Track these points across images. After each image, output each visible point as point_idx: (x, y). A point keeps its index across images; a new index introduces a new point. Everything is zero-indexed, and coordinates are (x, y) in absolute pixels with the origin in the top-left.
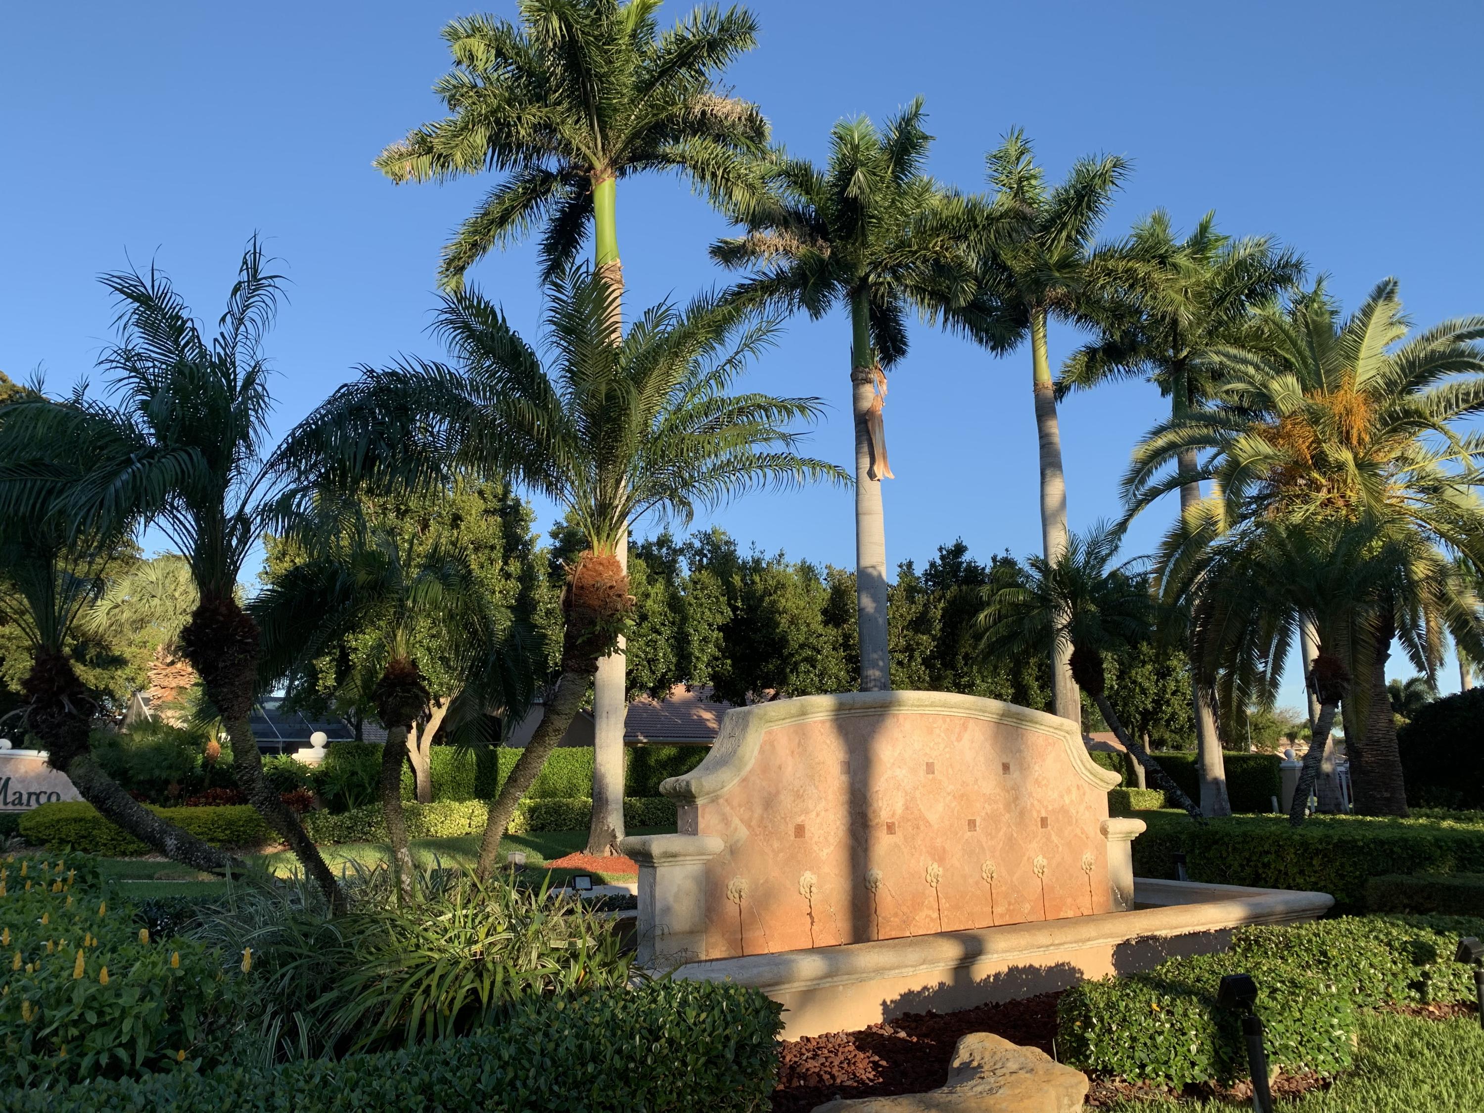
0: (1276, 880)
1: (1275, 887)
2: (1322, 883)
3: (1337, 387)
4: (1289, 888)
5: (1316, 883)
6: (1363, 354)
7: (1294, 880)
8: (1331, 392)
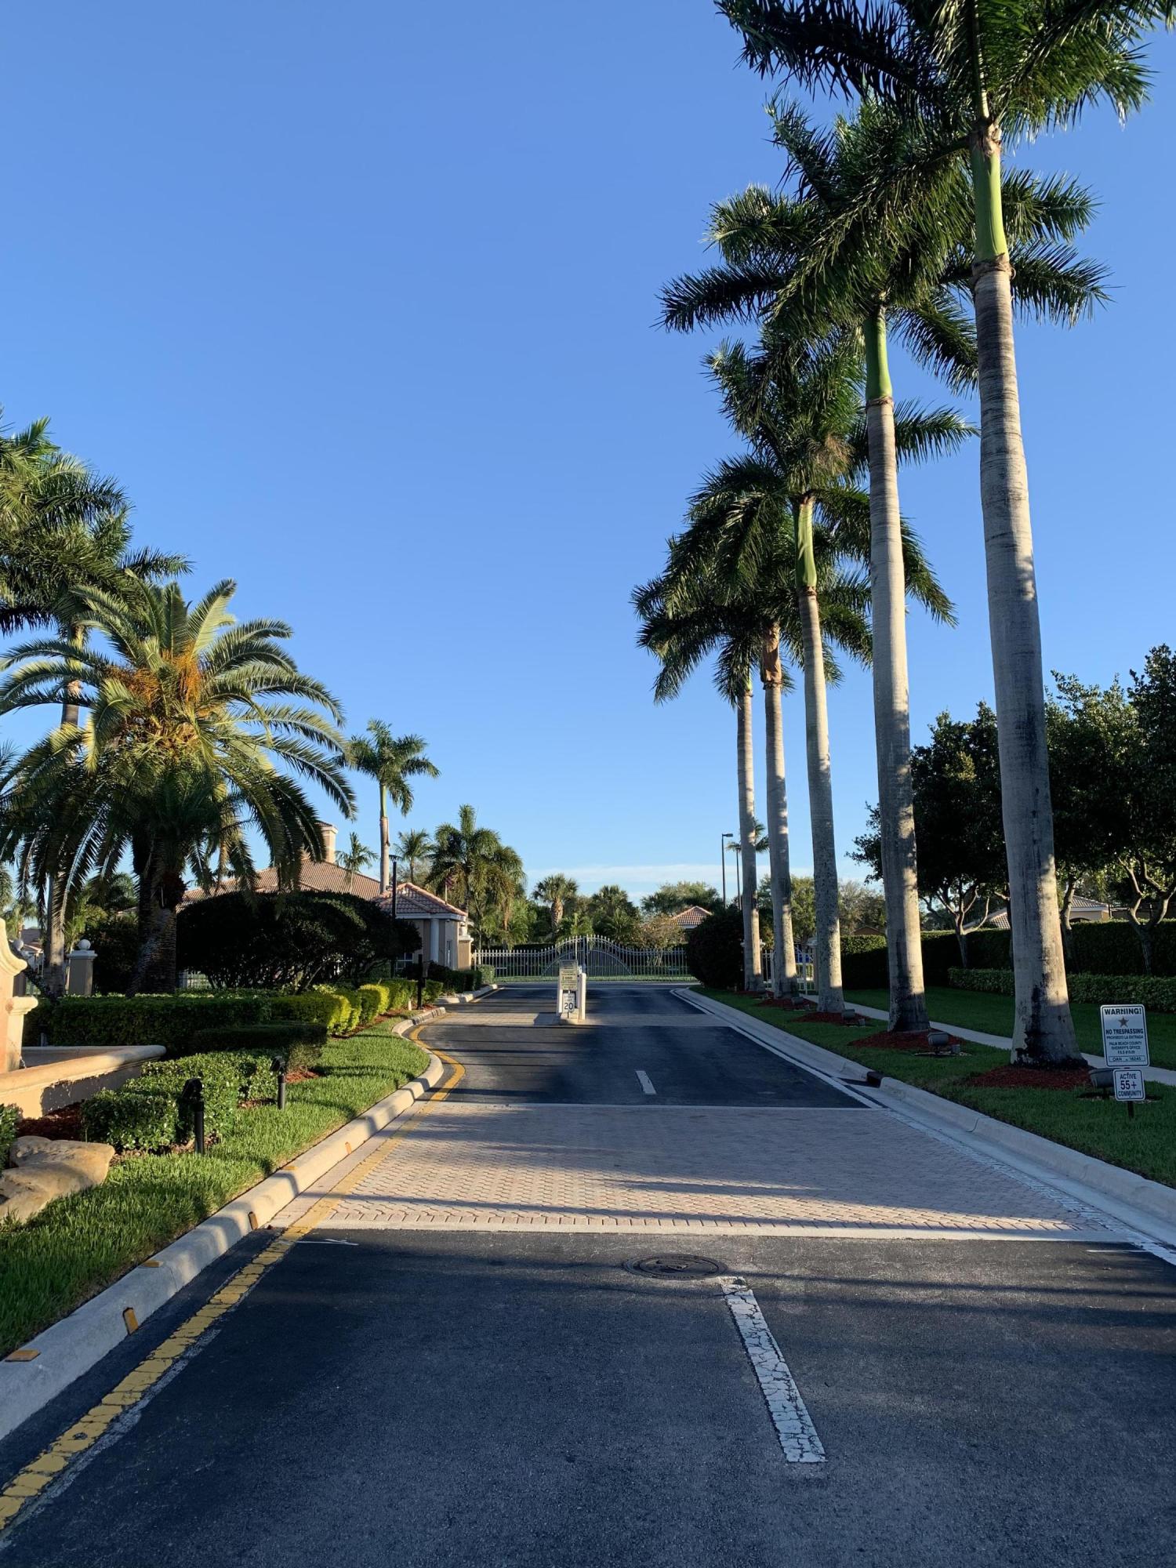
0: (126, 1039)
1: (123, 1044)
2: (159, 1039)
3: (181, 652)
4: (134, 1044)
5: (154, 1039)
6: (203, 629)
7: (139, 1038)
8: (176, 655)
